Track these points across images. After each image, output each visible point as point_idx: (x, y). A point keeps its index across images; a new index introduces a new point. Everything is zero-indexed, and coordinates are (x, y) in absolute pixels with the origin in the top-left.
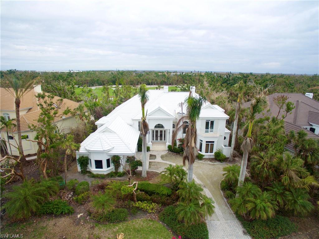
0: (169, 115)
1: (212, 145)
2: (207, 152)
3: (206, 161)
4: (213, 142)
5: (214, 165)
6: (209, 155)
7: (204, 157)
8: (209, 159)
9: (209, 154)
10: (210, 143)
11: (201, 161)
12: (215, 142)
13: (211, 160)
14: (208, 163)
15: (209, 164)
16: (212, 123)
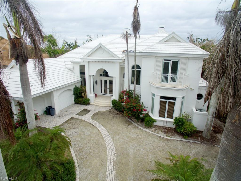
0: (113, 55)
1: (172, 105)
2: (162, 114)
3: (156, 131)
4: (174, 99)
5: (168, 140)
6: (164, 121)
7: (155, 124)
8: (165, 128)
9: (166, 119)
10: (168, 101)
11: (148, 130)
12: (177, 99)
13: (167, 130)
14: (158, 135)
15: (160, 137)
16: (175, 65)
